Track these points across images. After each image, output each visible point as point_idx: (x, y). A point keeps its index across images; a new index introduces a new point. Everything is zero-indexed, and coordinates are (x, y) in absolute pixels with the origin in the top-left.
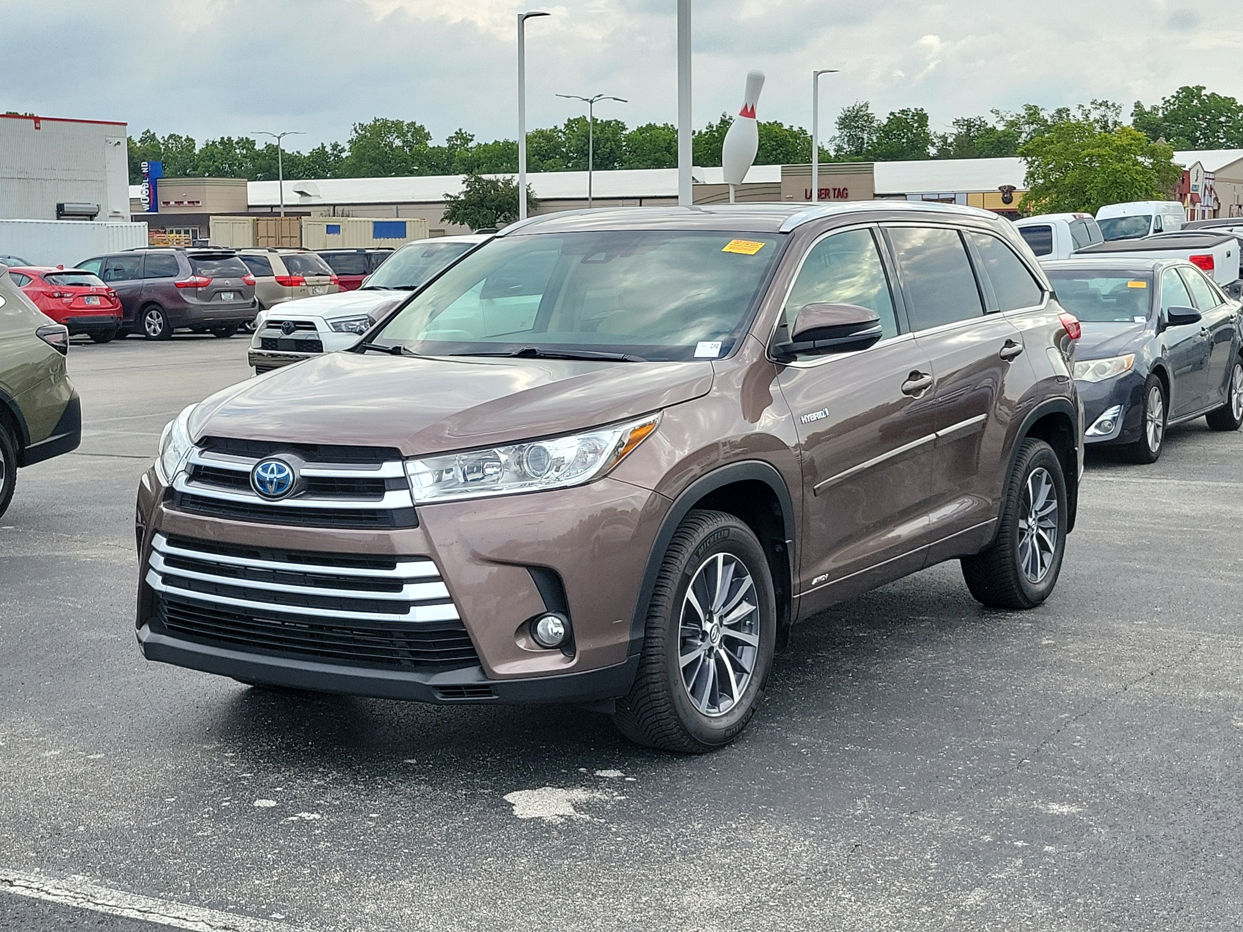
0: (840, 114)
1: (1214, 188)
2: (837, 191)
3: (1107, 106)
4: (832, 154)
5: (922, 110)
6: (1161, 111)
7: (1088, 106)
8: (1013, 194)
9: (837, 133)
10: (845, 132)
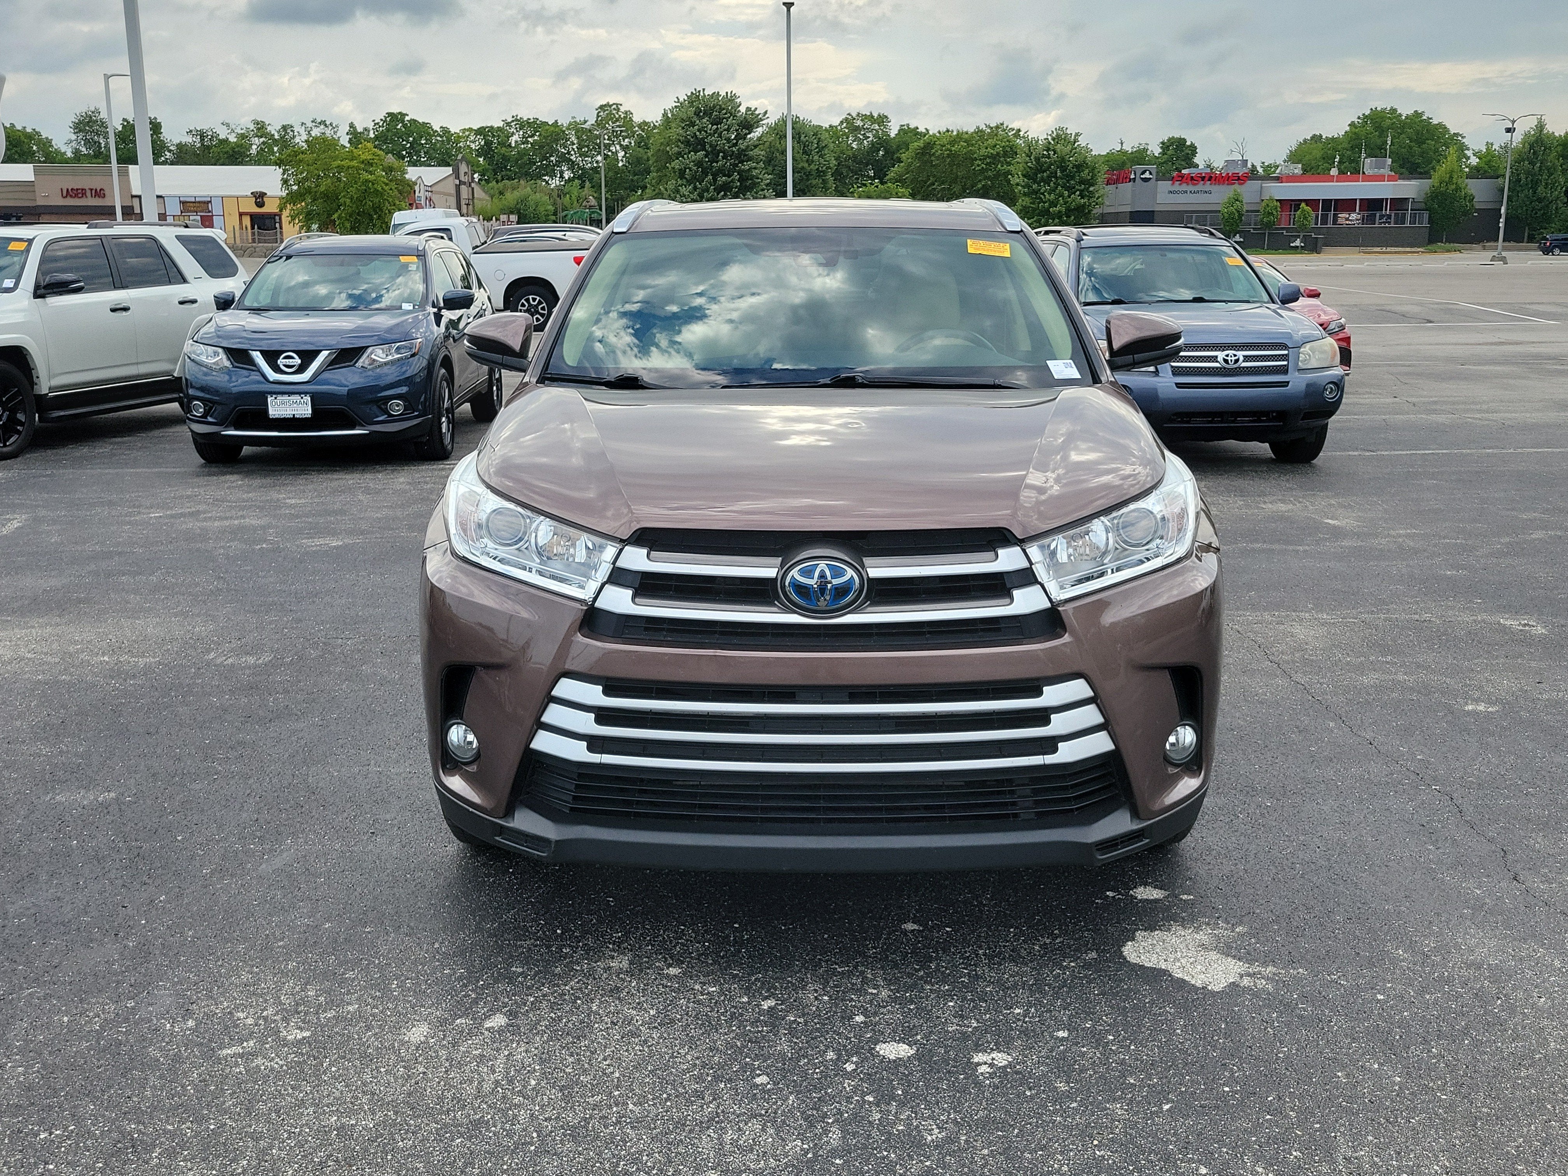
0: (72, 119)
1: (433, 198)
2: (93, 192)
3: (326, 125)
4: (69, 154)
5: (155, 118)
6: (372, 132)
7: (309, 124)
8: (265, 199)
9: (74, 137)
10: (81, 136)
